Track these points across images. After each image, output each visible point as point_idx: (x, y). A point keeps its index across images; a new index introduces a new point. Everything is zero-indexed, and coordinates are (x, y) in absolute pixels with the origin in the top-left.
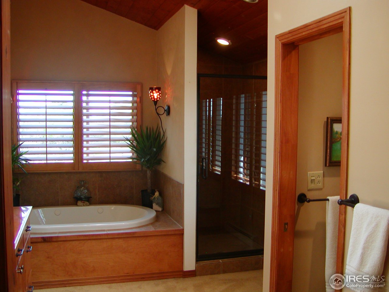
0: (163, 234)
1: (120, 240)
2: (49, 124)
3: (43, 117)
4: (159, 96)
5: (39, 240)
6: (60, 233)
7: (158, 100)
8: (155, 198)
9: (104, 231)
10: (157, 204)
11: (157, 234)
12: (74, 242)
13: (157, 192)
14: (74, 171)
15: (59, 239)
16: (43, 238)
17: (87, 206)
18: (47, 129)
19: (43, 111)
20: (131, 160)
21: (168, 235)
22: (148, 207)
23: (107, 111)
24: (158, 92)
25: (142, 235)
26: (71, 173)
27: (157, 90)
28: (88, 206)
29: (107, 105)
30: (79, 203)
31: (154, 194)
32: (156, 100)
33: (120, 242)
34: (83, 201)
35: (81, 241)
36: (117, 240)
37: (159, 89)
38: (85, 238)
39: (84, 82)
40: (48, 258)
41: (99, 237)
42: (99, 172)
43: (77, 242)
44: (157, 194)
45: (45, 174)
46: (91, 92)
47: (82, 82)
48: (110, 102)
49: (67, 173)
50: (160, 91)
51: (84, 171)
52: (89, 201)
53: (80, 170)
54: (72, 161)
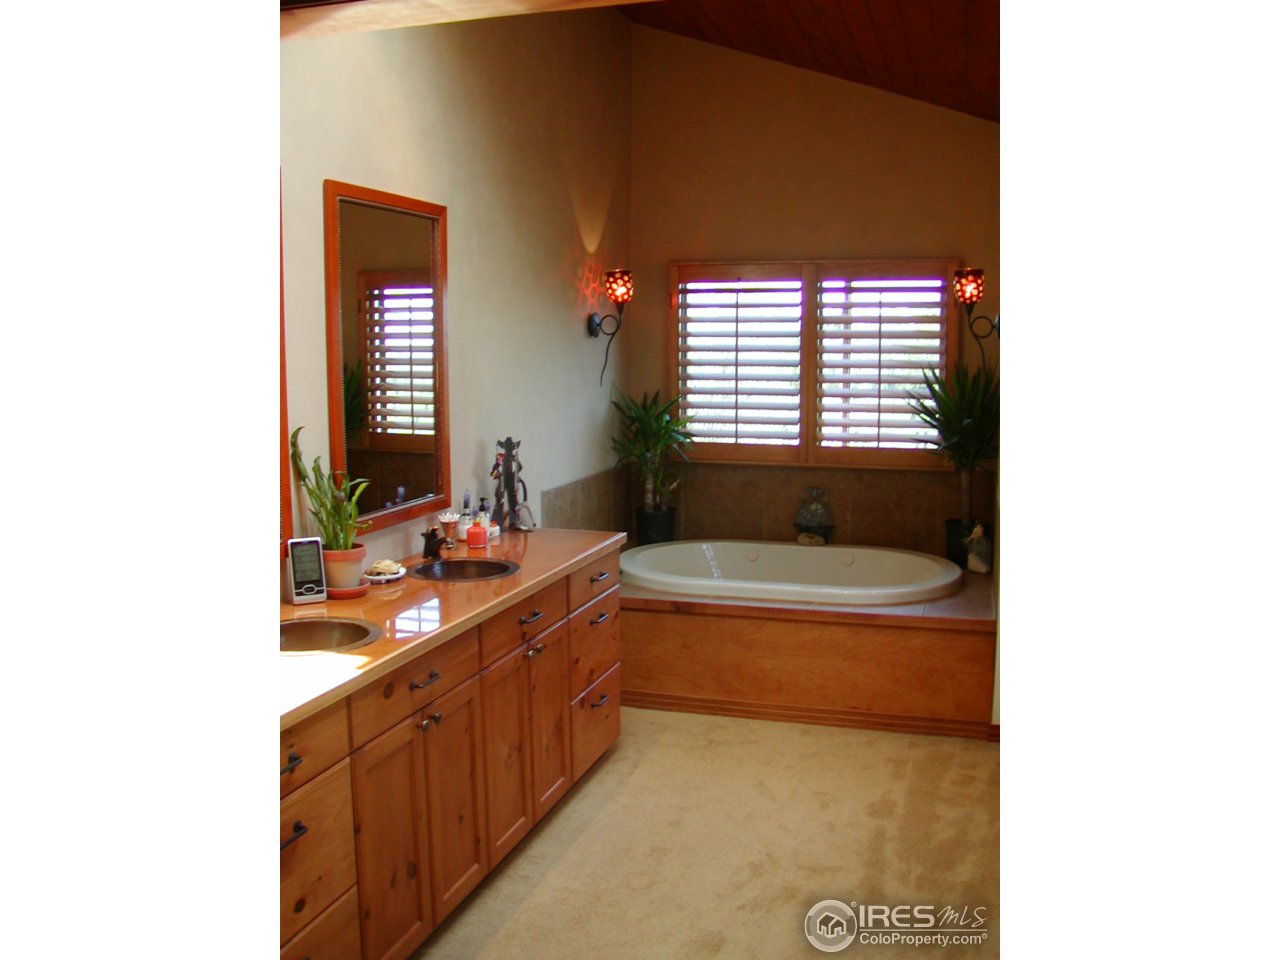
0: (947, 626)
1: (842, 630)
2: (743, 356)
3: (731, 342)
4: (975, 292)
5: (667, 607)
6: (716, 597)
7: (975, 302)
8: (972, 540)
9: (811, 603)
10: (979, 554)
11: (931, 626)
12: (739, 621)
13: (979, 526)
14: (797, 464)
15: (709, 611)
16: (675, 604)
17: (817, 545)
18: (739, 368)
19: (731, 327)
20: (935, 447)
21: (957, 631)
22: (955, 562)
23: (874, 327)
24: (975, 281)
25: (891, 624)
26: (792, 468)
27: (970, 278)
28: (822, 545)
29: (874, 312)
30: (802, 537)
31: (971, 532)
32: (968, 301)
33: (841, 634)
34: (811, 535)
35: (756, 621)
36: (833, 628)
37: (977, 274)
38: (762, 615)
39: (823, 262)
40: (684, 647)
41: (792, 617)
42: (855, 470)
43: (745, 623)
44: (978, 531)
45: (734, 467)
46: (855, 284)
47: (817, 262)
48: (880, 305)
49: (782, 468)
50: (980, 278)
51: (817, 465)
52: (827, 535)
53: (811, 463)
54: (796, 442)
